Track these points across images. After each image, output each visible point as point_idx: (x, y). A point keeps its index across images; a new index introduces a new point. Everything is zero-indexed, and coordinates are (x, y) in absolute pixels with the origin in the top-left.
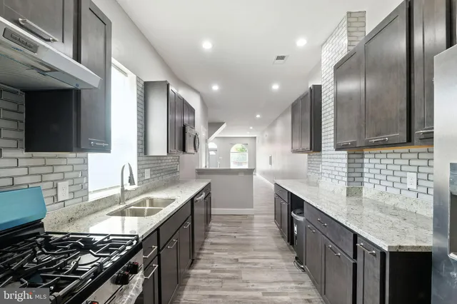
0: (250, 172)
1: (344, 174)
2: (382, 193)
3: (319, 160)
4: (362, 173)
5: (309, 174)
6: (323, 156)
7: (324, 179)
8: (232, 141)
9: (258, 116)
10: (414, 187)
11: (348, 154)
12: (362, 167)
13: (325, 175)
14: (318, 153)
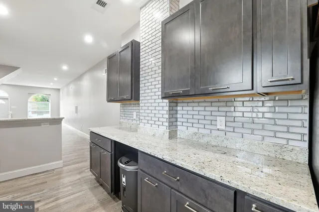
0: (57, 121)
1: (165, 120)
2: (195, 134)
3: (138, 108)
4: (176, 118)
5: (122, 120)
6: (141, 105)
7: (142, 125)
8: (30, 90)
9: (65, 68)
10: (223, 127)
11: (170, 102)
12: (176, 114)
13: (143, 121)
14: (137, 102)
